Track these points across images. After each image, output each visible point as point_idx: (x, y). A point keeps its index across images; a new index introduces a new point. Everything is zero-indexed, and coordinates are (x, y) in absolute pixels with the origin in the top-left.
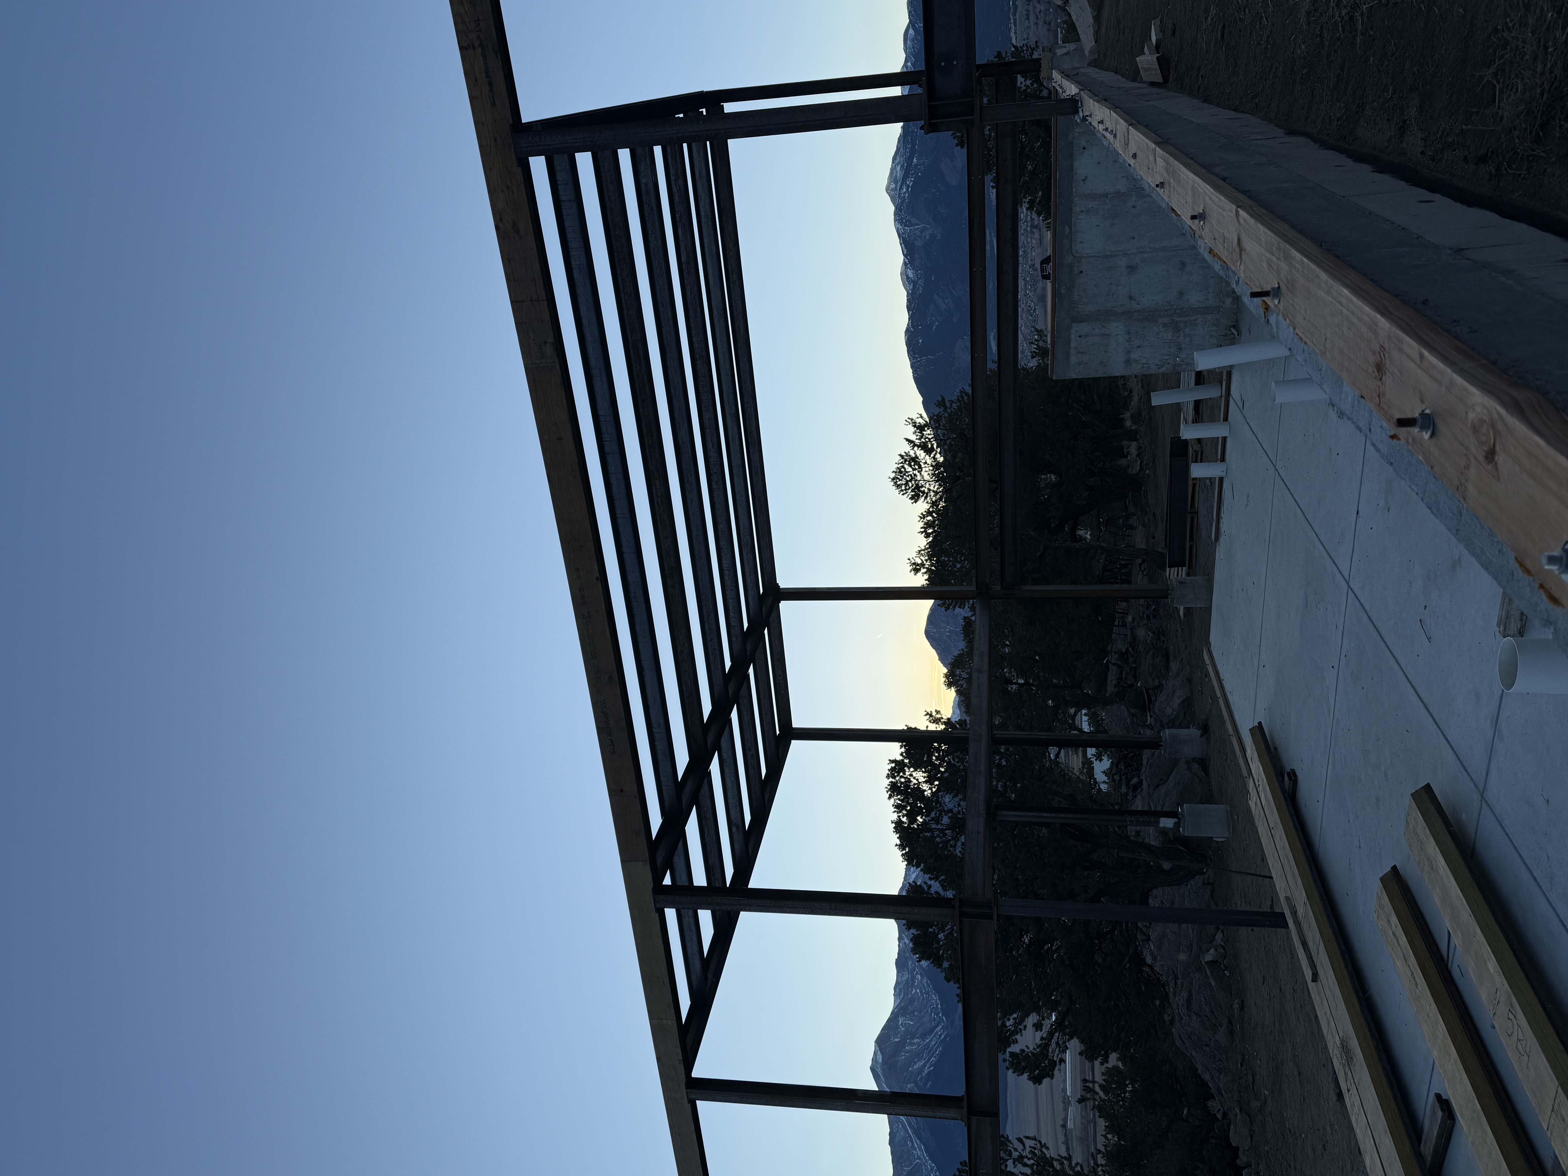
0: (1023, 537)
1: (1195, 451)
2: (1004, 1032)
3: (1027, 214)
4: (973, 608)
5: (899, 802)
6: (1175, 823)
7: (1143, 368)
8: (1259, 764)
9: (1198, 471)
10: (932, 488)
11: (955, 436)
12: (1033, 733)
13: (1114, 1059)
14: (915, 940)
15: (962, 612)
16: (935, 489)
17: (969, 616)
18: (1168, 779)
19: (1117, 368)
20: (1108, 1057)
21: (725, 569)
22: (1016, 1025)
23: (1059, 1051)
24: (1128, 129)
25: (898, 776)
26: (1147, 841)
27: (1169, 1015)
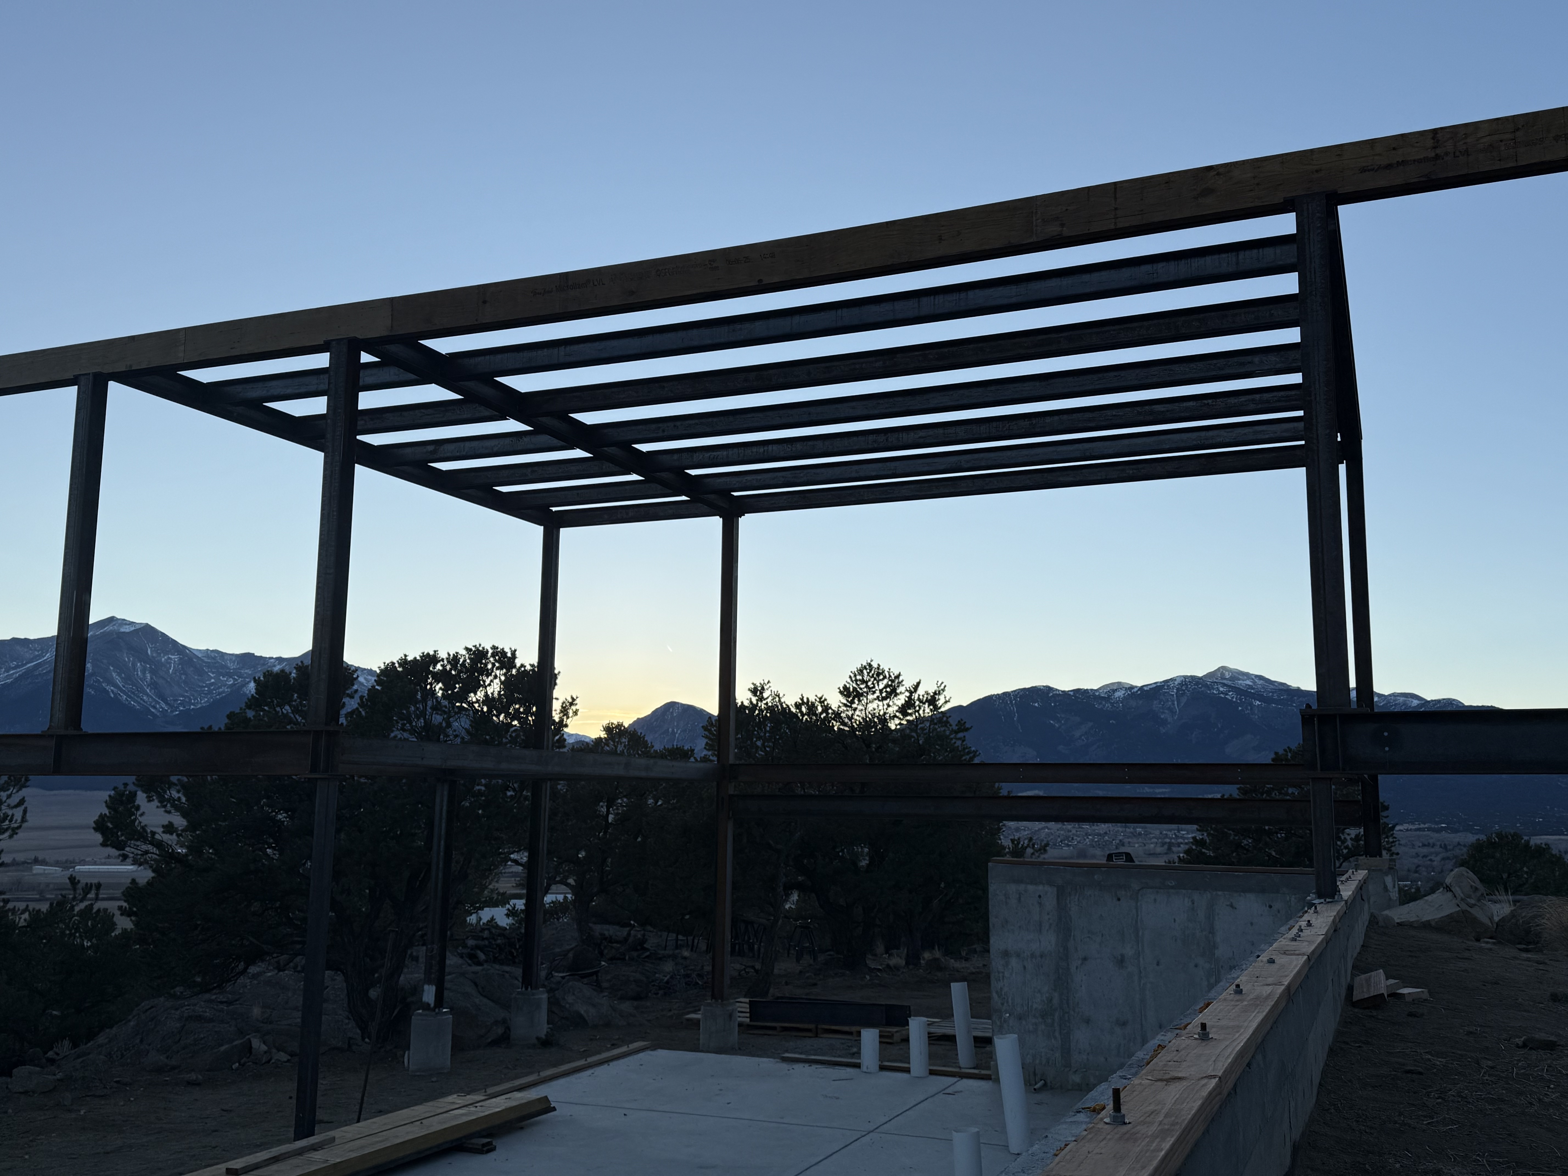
0: (793, 824)
1: (893, 1035)
2: (163, 785)
3: (1187, 838)
4: (705, 759)
5: (461, 660)
6: (429, 1004)
7: (999, 972)
8: (503, 1108)
9: (869, 1037)
10: (857, 713)
11: (921, 742)
12: (546, 830)
13: (124, 923)
14: (283, 675)
15: (700, 747)
16: (855, 717)
17: (695, 756)
18: (485, 996)
19: (997, 942)
20: (129, 915)
21: (766, 448)
22: (171, 800)
23: (137, 855)
24: (1304, 954)
25: (495, 660)
26: (405, 970)
27: (182, 993)
